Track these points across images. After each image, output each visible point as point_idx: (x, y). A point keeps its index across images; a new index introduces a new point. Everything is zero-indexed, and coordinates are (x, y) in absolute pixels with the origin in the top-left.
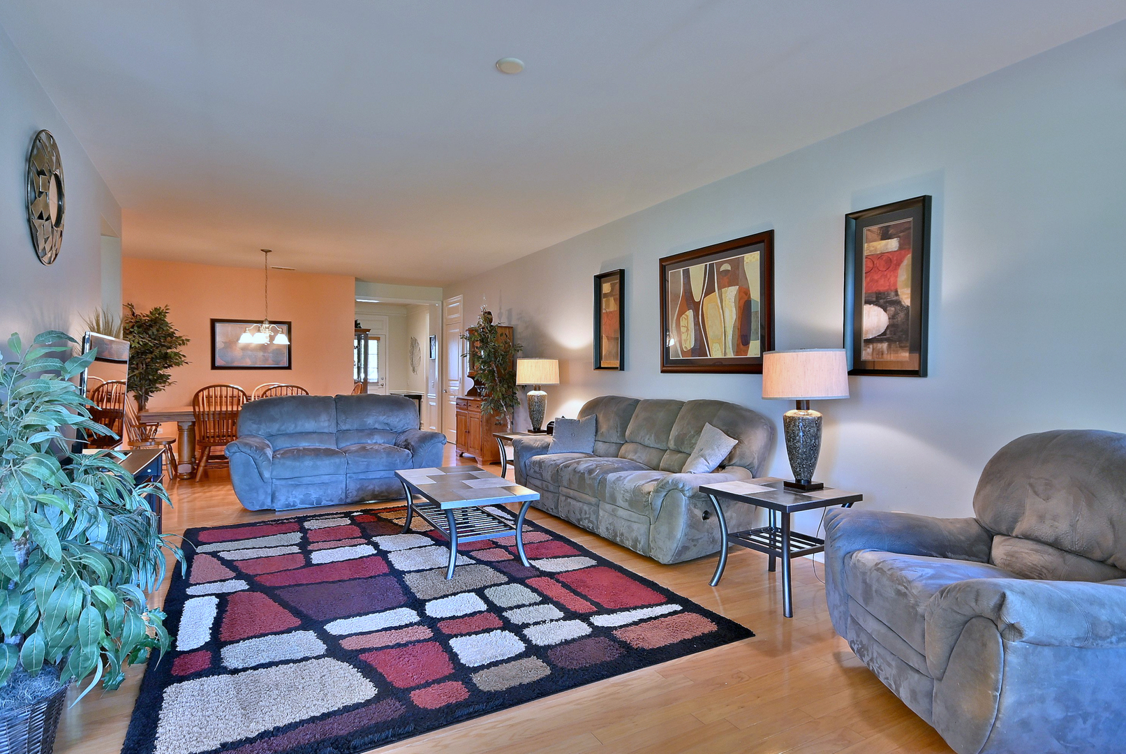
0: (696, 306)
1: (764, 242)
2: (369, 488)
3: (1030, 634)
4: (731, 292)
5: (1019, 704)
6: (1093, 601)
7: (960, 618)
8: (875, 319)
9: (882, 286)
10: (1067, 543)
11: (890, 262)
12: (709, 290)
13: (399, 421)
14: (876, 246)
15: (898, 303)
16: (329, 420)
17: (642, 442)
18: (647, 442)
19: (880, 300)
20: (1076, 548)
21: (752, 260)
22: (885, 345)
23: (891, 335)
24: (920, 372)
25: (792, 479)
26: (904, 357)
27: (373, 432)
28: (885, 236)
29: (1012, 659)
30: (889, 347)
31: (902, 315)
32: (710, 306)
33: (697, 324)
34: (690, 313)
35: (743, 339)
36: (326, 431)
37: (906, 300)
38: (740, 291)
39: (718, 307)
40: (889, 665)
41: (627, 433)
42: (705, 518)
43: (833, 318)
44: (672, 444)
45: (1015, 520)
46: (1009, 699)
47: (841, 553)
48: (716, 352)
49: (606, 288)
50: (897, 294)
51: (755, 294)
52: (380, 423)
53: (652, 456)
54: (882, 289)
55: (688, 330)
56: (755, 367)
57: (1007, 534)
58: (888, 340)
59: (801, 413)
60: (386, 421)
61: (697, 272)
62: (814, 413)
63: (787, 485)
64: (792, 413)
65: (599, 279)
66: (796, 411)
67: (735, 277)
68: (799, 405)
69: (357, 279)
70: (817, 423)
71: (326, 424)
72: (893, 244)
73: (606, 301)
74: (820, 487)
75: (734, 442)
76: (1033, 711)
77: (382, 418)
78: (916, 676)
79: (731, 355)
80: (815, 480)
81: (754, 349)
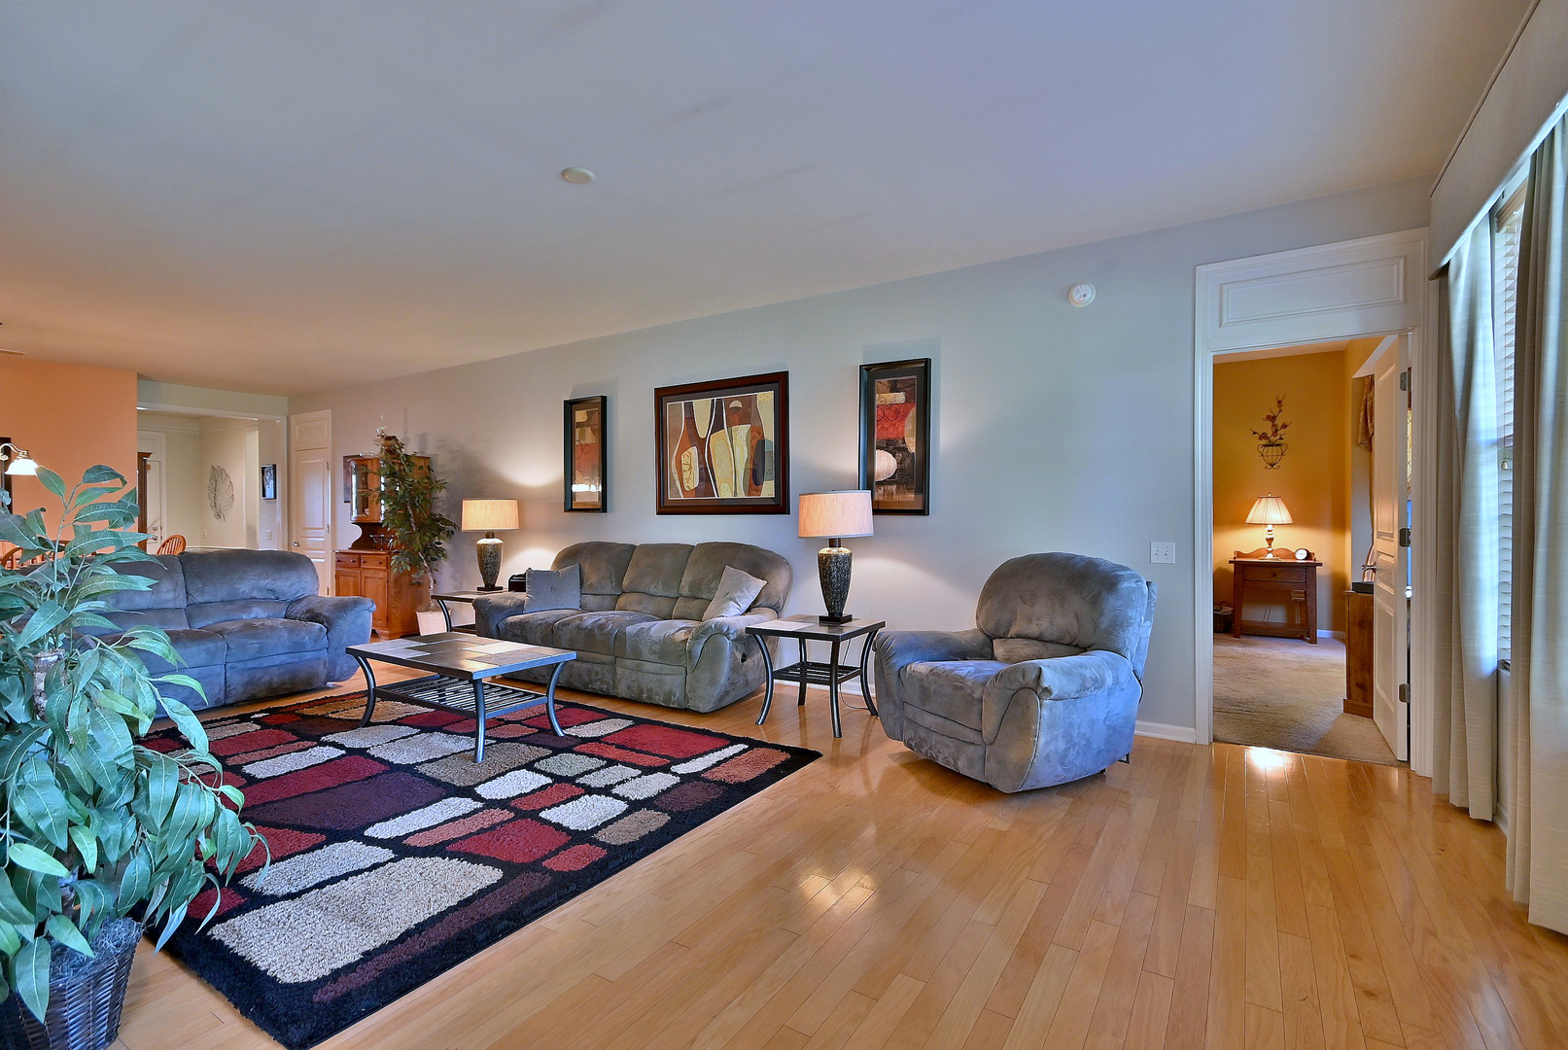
0: (702, 444)
1: (778, 382)
2: (263, 680)
3: (1055, 692)
4: (742, 431)
5: (1047, 743)
6: (1082, 666)
7: (1010, 693)
8: (885, 463)
9: (891, 434)
10: (1047, 636)
11: (898, 412)
12: (717, 426)
13: (291, 586)
14: (886, 398)
15: (905, 449)
16: (175, 590)
17: (646, 590)
18: (652, 590)
20: (1054, 638)
21: (765, 399)
22: (894, 487)
23: (900, 478)
24: (923, 512)
25: (825, 613)
26: (910, 498)
27: (250, 602)
28: (894, 389)
29: (1045, 712)
30: (898, 488)
31: (908, 461)
32: (718, 443)
33: (701, 461)
34: (694, 450)
35: (755, 478)
36: (170, 605)
37: (912, 449)
38: (752, 430)
39: (727, 444)
40: (947, 746)
41: (625, 582)
42: (743, 660)
43: (849, 462)
44: (685, 591)
45: (1010, 625)
46: (1042, 741)
47: (897, 668)
48: (725, 491)
49: (580, 416)
50: (904, 443)
51: (770, 434)
52: (260, 590)
53: (663, 606)
54: (891, 436)
55: (691, 468)
56: (780, 505)
57: (1003, 637)
58: (896, 483)
59: (834, 551)
60: (270, 586)
61: (702, 407)
62: (844, 551)
63: (822, 619)
64: (825, 551)
65: (570, 406)
66: (829, 549)
67: (747, 415)
68: (833, 543)
69: (140, 376)
70: (848, 559)
71: (170, 596)
72: (900, 397)
73: (579, 432)
74: (849, 619)
75: (763, 583)
76: (1052, 747)
77: (263, 583)
78: (972, 747)
79: (742, 495)
80: (845, 613)
81: (768, 490)
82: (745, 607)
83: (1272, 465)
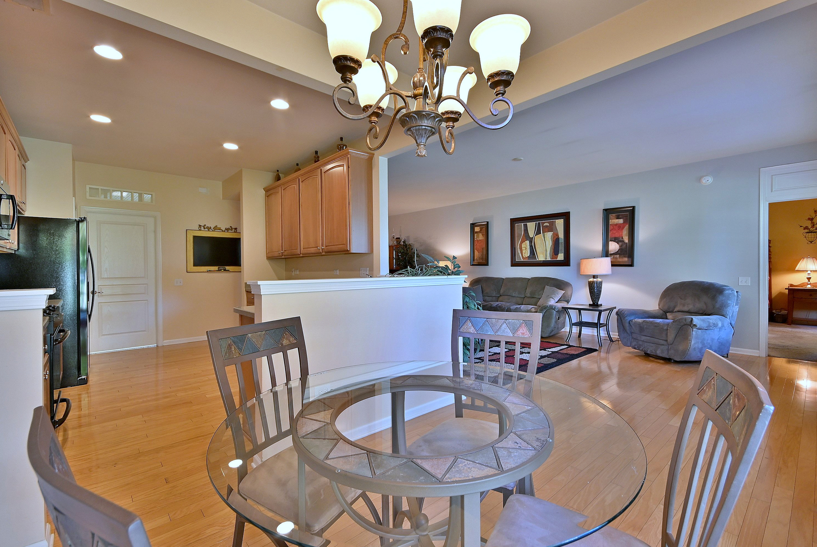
0: (531, 240)
1: (566, 216)
3: (698, 326)
4: (549, 235)
5: (694, 344)
6: (708, 319)
7: (680, 326)
8: (614, 247)
9: (617, 235)
10: (692, 311)
11: (620, 227)
14: (614, 221)
15: (623, 241)
17: (511, 295)
18: (514, 295)
19: (615, 240)
20: (695, 311)
21: (560, 223)
22: (618, 256)
23: (620, 252)
24: (632, 265)
25: (592, 303)
26: (626, 260)
28: (618, 218)
29: (694, 333)
30: (620, 257)
31: (625, 246)
32: (538, 240)
33: (531, 246)
34: (528, 242)
37: (626, 241)
38: (553, 234)
40: (652, 347)
41: (502, 291)
42: (558, 319)
43: (598, 246)
44: (528, 295)
45: (675, 307)
46: (693, 343)
47: (628, 321)
48: (541, 258)
49: (477, 229)
50: (622, 238)
51: (561, 235)
53: (520, 301)
54: (616, 236)
55: (526, 249)
56: (566, 263)
57: (672, 312)
58: (619, 254)
59: (595, 280)
62: (599, 280)
63: (590, 305)
64: (591, 280)
65: (473, 225)
66: (593, 279)
67: (551, 228)
68: (594, 277)
70: (601, 283)
72: (621, 221)
74: (601, 305)
75: (563, 292)
76: (696, 345)
78: (663, 346)
79: (549, 259)
80: (599, 303)
81: (561, 257)
82: (557, 300)
83: (811, 242)
